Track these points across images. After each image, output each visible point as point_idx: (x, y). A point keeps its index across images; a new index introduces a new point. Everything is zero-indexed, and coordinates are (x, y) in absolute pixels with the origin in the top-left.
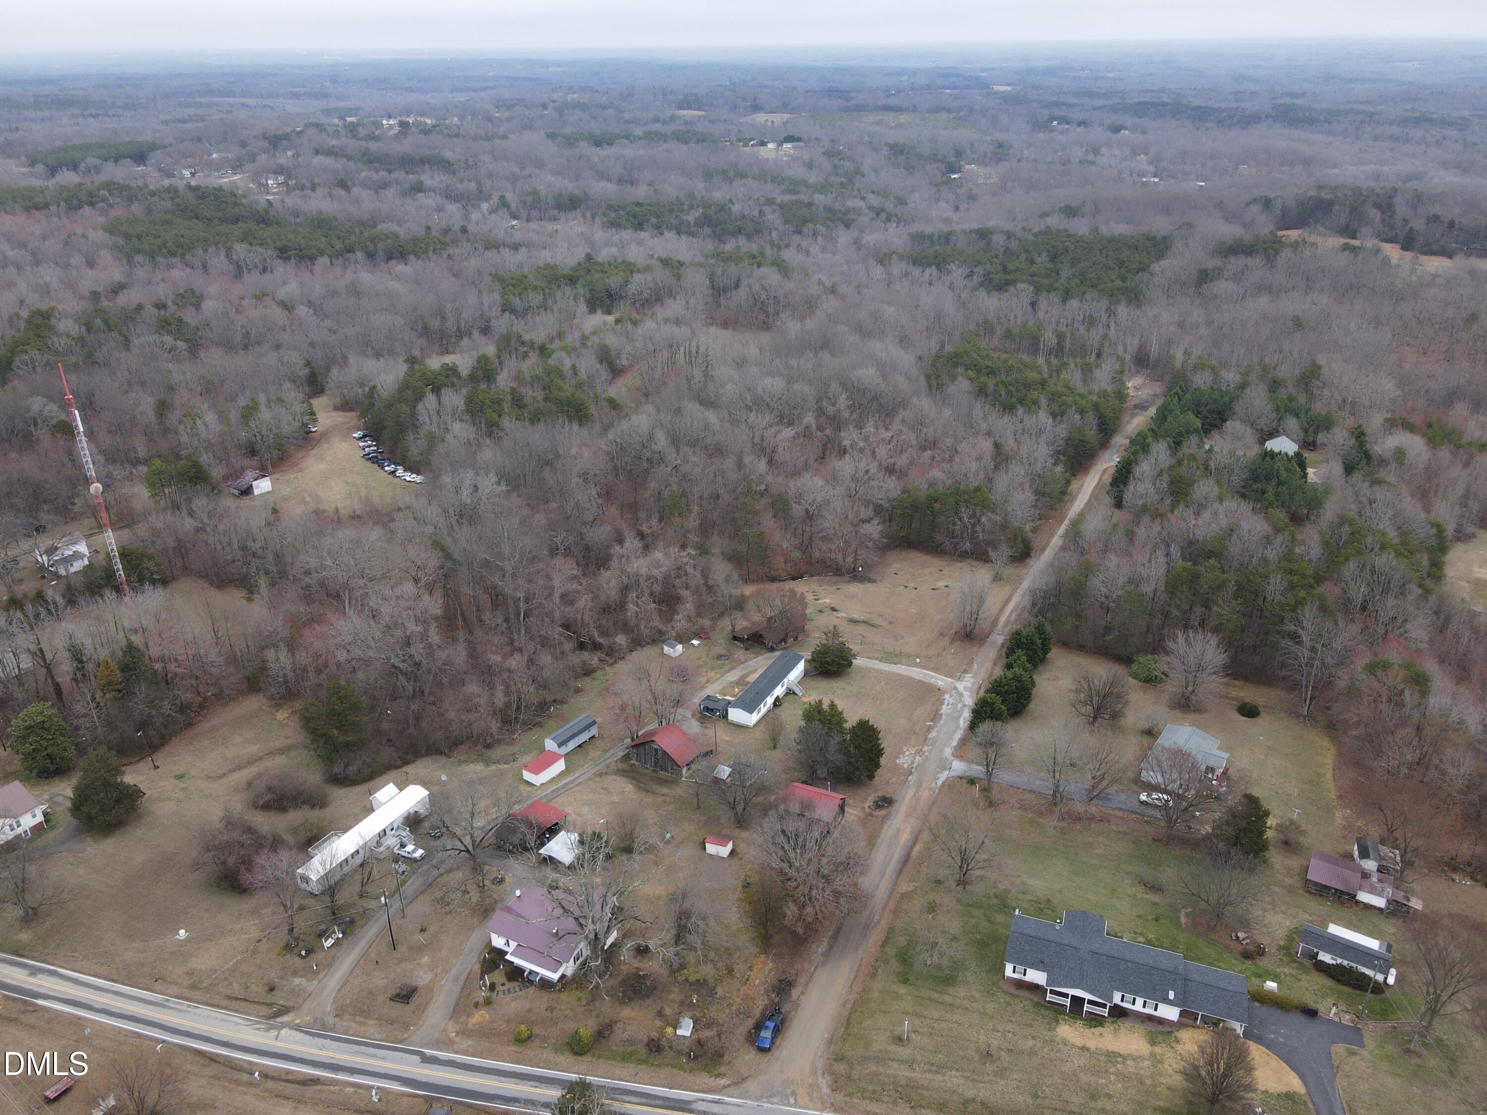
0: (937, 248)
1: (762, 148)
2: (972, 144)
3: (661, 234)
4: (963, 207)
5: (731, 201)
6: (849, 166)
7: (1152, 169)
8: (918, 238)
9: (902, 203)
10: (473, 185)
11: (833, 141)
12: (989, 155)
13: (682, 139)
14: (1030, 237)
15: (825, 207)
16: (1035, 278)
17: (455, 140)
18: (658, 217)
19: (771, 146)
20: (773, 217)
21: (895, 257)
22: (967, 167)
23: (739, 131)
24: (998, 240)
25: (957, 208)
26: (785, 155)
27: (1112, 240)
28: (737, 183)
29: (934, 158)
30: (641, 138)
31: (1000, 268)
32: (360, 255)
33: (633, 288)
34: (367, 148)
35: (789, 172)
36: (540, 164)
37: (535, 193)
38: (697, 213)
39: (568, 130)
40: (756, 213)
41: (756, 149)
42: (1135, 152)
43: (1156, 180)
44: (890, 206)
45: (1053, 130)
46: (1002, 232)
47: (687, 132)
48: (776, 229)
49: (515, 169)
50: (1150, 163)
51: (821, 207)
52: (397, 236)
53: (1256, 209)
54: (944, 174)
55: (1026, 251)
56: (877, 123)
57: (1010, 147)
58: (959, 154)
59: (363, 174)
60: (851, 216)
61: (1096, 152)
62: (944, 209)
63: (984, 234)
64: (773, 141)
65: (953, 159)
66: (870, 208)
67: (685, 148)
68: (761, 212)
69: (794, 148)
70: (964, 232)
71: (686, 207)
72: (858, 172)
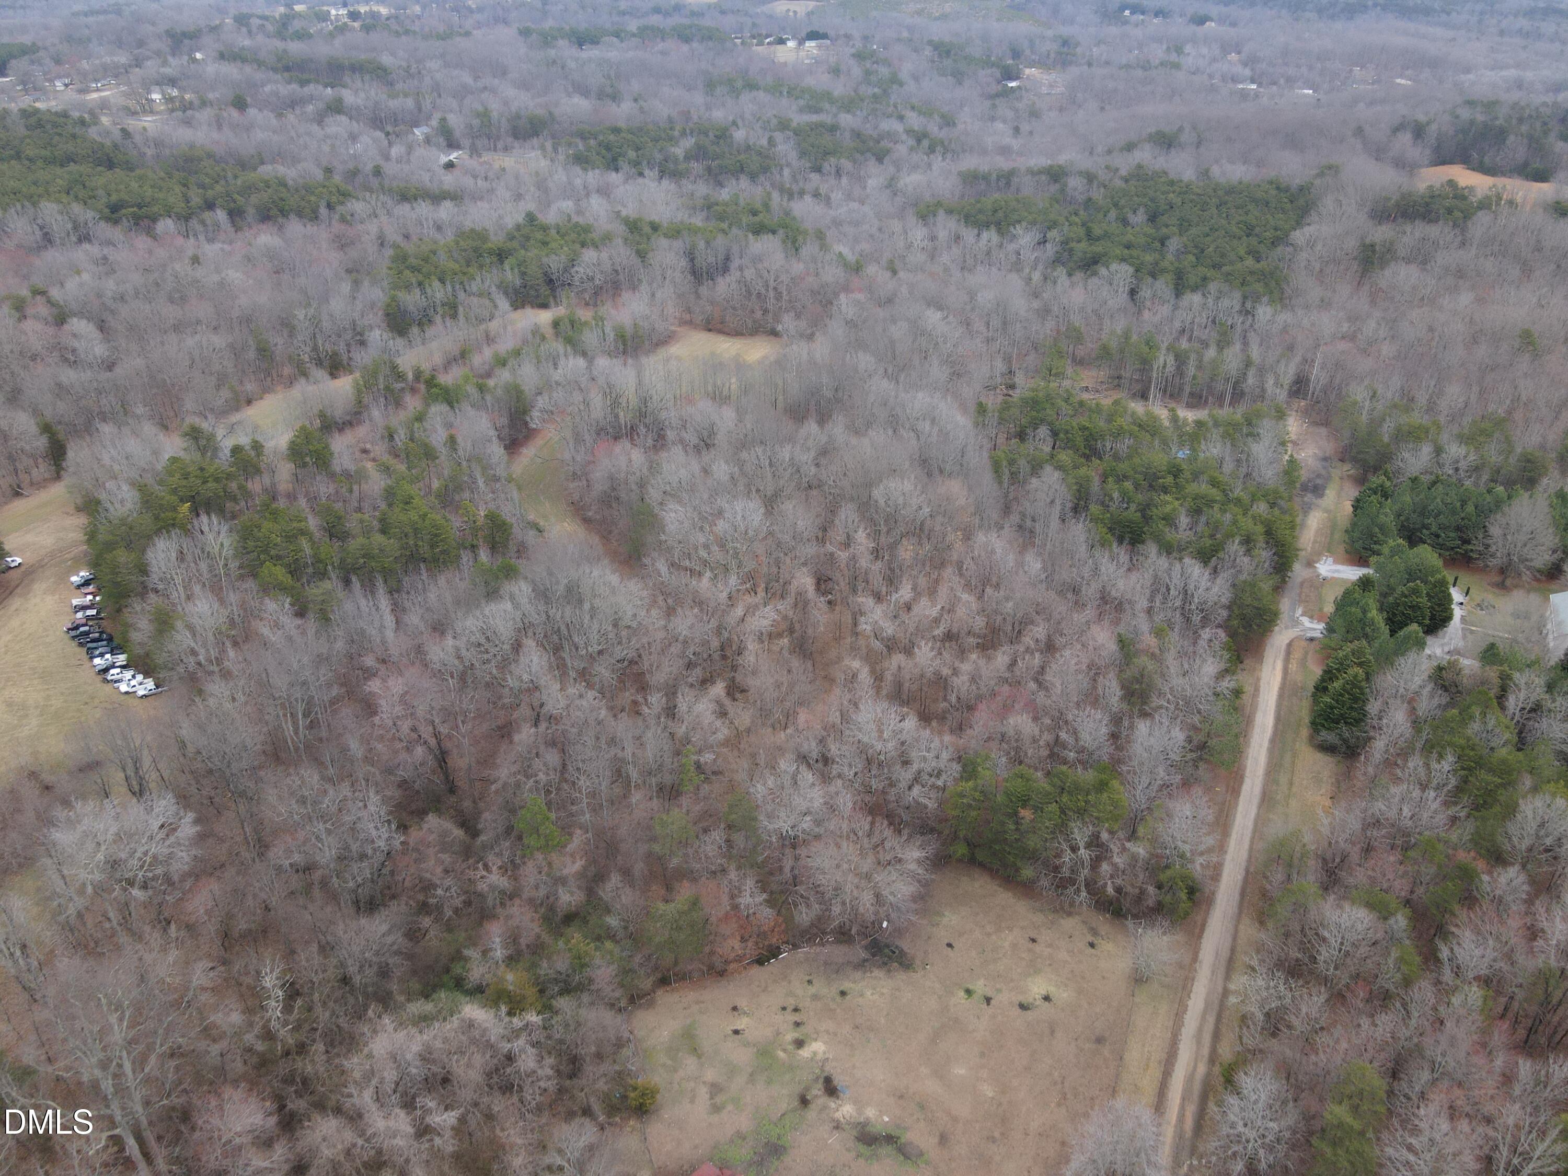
0: (997, 196)
1: (779, 47)
2: (1031, 41)
3: (641, 174)
4: (1025, 127)
5: (734, 123)
6: (884, 71)
7: (1247, 72)
8: (971, 178)
9: (948, 125)
10: (410, 103)
11: (865, 38)
12: (1052, 55)
13: (684, 36)
14: (1119, 183)
15: (853, 130)
16: (1135, 253)
17: (404, 37)
18: (638, 149)
19: (791, 44)
20: (785, 148)
21: (941, 213)
22: (1027, 71)
23: (754, 25)
24: (1075, 183)
25: (1017, 130)
26: (808, 57)
27: (1231, 190)
28: (746, 97)
29: (987, 63)
30: (634, 35)
31: (1081, 232)
32: (221, 215)
33: (580, 271)
34: (285, 51)
35: (810, 81)
36: (502, 71)
37: (484, 115)
38: (688, 143)
39: (549, 24)
40: (764, 142)
41: (773, 48)
42: (1226, 48)
43: (1254, 86)
44: (933, 129)
45: (1126, 22)
46: (1080, 173)
47: (690, 27)
48: (788, 165)
49: (468, 79)
50: (1245, 65)
51: (847, 135)
52: (283, 184)
53: (1406, 138)
54: (999, 82)
55: (1116, 205)
56: (919, 13)
57: (1078, 44)
58: (1016, 54)
59: (268, 89)
60: (885, 144)
61: (1179, 50)
62: (999, 134)
63: (1056, 175)
64: (794, 38)
65: (1010, 62)
66: (909, 132)
67: (685, 48)
68: (771, 140)
69: (819, 47)
70: (1032, 172)
71: (676, 133)
72: (895, 80)
